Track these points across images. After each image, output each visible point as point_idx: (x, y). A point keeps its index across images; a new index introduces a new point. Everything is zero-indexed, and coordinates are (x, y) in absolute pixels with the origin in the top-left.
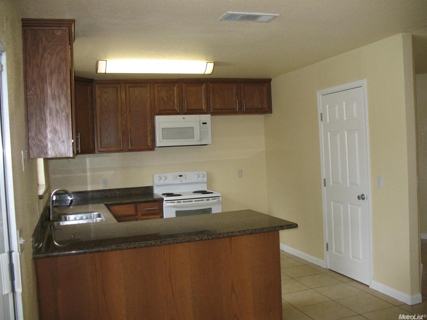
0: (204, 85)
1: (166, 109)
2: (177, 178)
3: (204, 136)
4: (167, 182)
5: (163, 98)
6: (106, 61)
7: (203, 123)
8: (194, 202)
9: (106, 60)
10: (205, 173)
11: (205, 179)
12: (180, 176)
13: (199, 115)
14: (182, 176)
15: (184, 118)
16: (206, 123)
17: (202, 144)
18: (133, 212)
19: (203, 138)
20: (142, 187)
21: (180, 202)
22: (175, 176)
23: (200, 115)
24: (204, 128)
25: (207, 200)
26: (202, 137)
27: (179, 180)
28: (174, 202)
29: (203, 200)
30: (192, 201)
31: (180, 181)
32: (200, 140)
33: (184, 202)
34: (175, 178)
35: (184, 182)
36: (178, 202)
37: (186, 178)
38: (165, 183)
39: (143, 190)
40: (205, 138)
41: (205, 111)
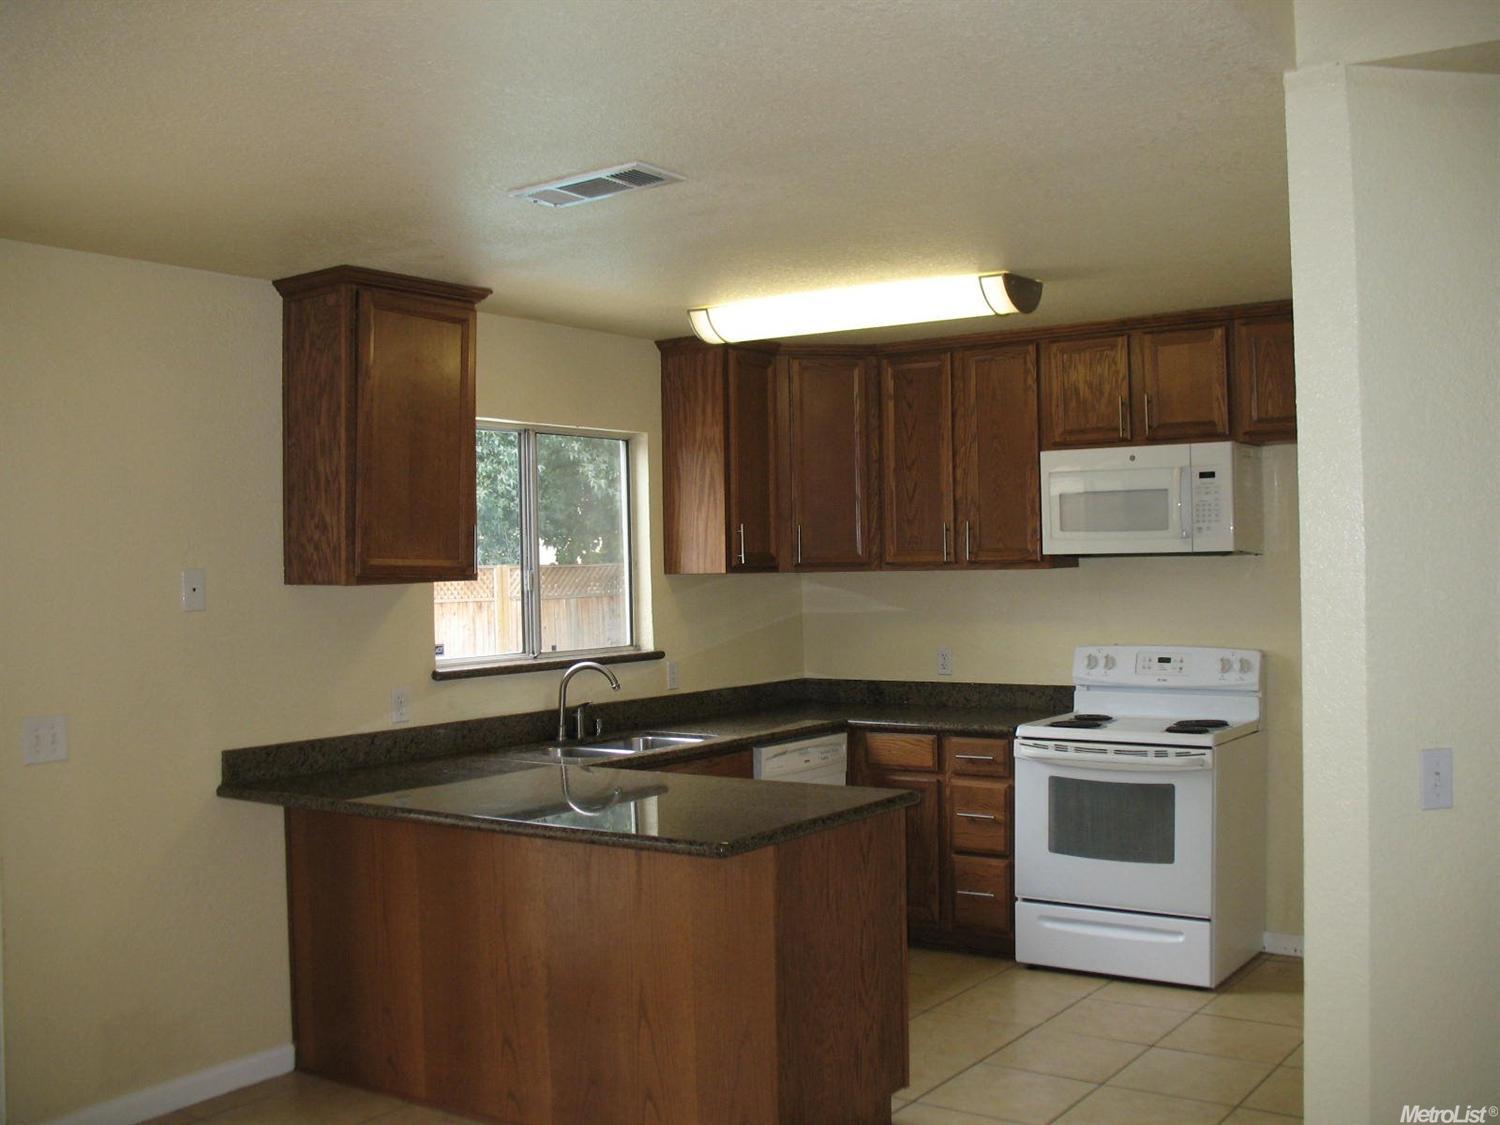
0: (1219, 333)
1: (1088, 426)
2: (1149, 668)
3: (1204, 521)
4: (1114, 676)
5: (1077, 390)
6: (705, 312)
7: (1203, 475)
8: (1110, 757)
9: (706, 310)
10: (1255, 659)
11: (1252, 679)
12: (1161, 660)
13: (1187, 445)
14: (1168, 660)
15: (1133, 458)
16: (1212, 475)
17: (1196, 550)
18: (928, 760)
19: (1200, 529)
20: (1047, 686)
21: (1064, 749)
22: (1145, 661)
23: (1193, 445)
24: (1207, 493)
25: (1158, 755)
26: (1196, 526)
27: (1155, 675)
28: (1045, 747)
29: (1144, 754)
30: (1104, 751)
31: (1157, 678)
32: (1187, 537)
33: (1078, 750)
34: (1144, 667)
35: (1172, 682)
36: (1058, 748)
37: (1181, 669)
38: (1105, 679)
39: (1049, 698)
40: (1208, 528)
41: (1220, 429)
